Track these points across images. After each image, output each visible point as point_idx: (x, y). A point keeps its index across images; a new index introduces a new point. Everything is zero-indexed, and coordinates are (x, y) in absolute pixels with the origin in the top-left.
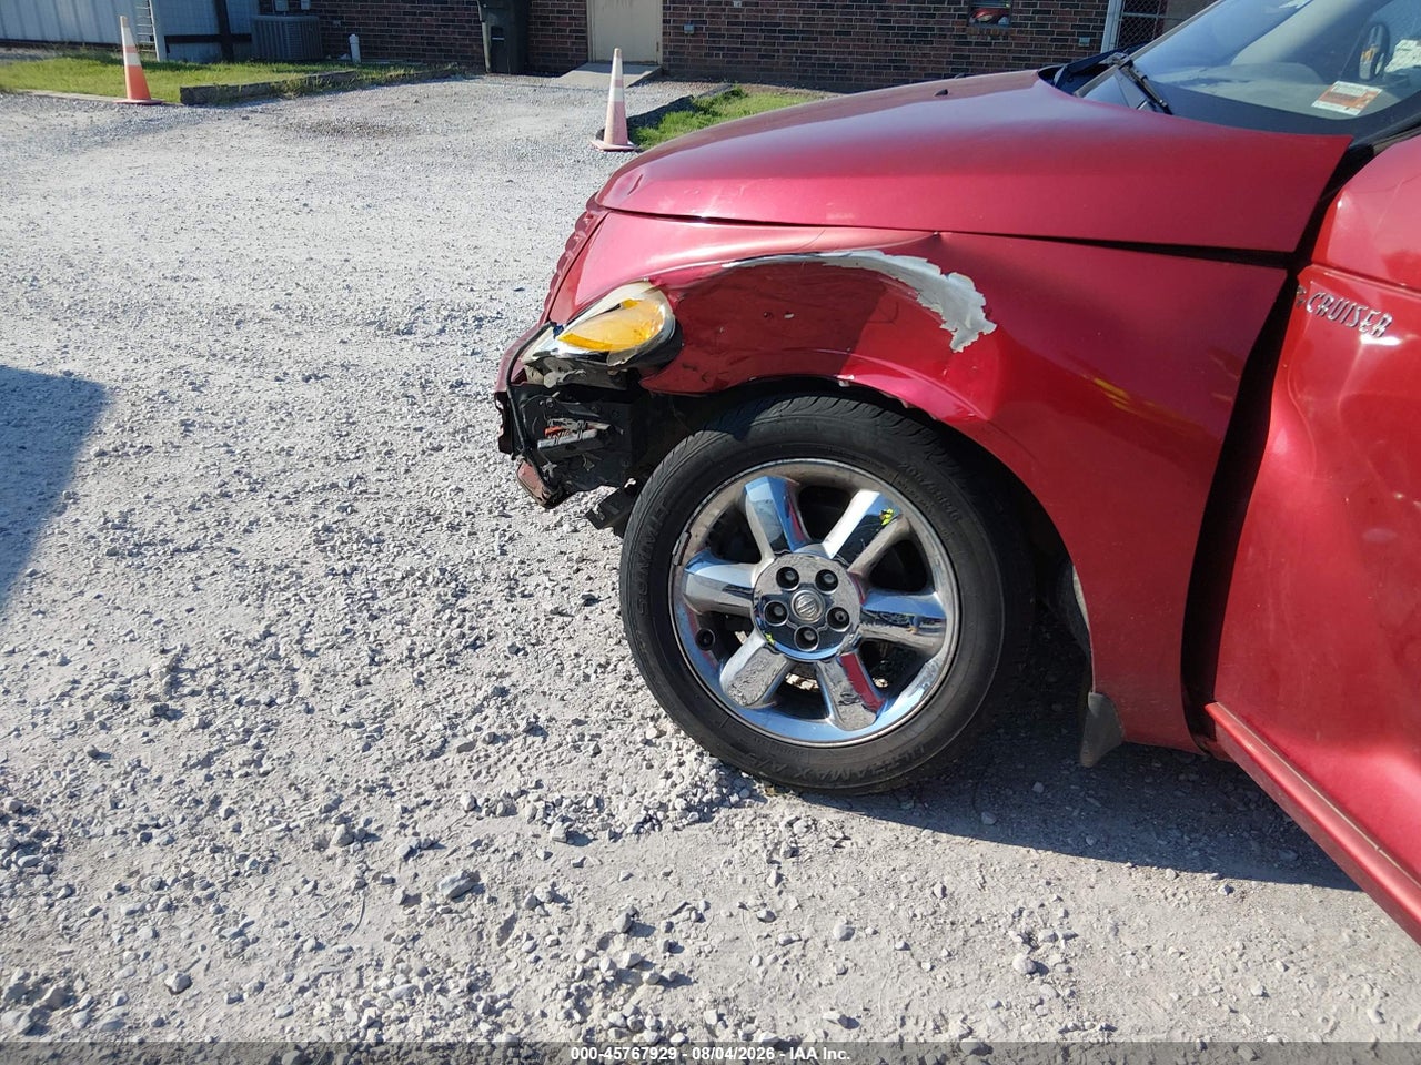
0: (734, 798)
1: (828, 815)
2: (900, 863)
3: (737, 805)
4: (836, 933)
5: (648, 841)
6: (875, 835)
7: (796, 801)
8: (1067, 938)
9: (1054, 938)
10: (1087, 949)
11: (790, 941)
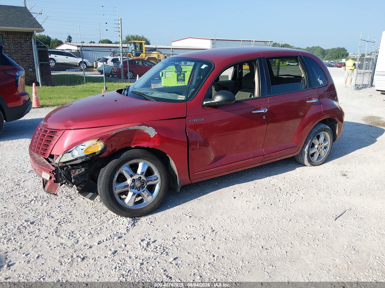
0: (136, 221)
1: (150, 216)
2: (165, 216)
3: (137, 222)
4: (167, 226)
5: (130, 232)
6: (158, 215)
7: (144, 217)
8: (190, 212)
9: (188, 213)
10: (193, 213)
11: (162, 230)
